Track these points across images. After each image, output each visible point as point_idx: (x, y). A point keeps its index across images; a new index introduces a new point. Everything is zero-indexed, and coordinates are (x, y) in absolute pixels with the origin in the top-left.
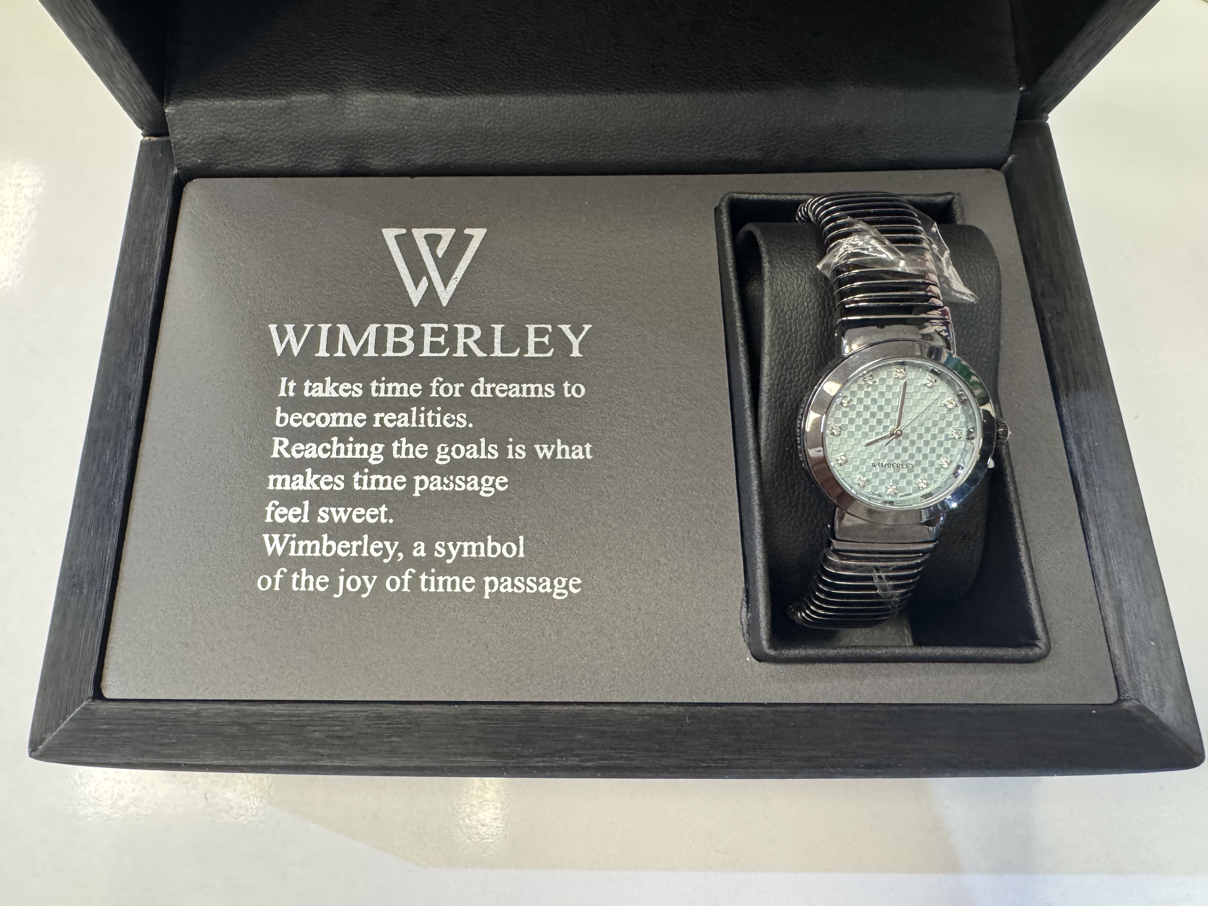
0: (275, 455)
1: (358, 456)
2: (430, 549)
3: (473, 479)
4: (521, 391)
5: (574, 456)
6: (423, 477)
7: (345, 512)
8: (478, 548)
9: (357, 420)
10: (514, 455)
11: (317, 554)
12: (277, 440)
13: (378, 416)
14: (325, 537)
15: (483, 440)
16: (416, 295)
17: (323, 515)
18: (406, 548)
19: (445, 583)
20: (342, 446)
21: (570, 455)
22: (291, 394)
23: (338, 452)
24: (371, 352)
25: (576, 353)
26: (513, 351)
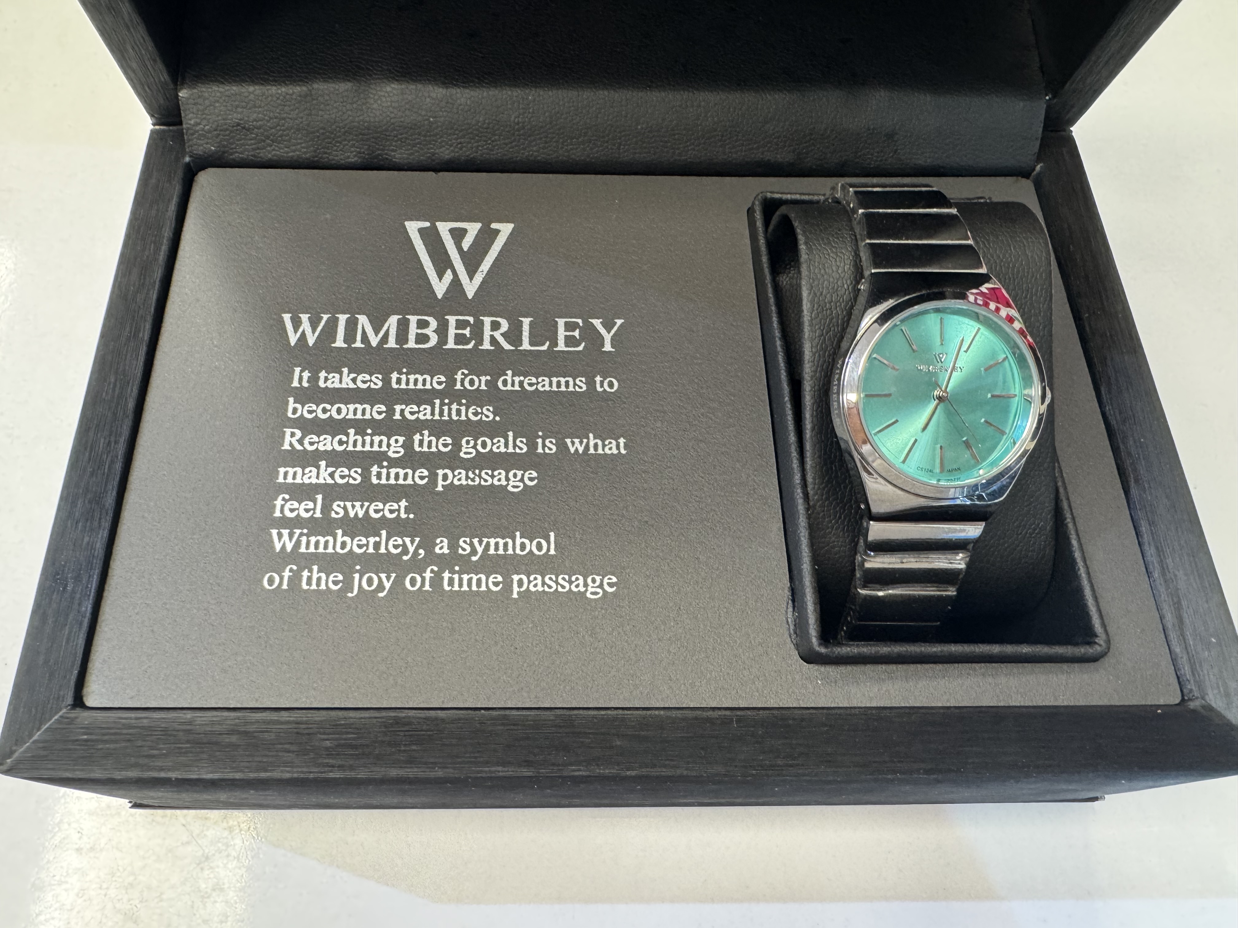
0: (286, 447)
1: (376, 448)
2: (453, 546)
3: (500, 474)
4: (551, 385)
5: (607, 451)
6: (446, 471)
7: (362, 506)
8: (506, 545)
9: (377, 412)
10: (543, 449)
11: (330, 550)
12: (288, 431)
13: (398, 408)
14: (339, 532)
15: (511, 434)
16: (440, 288)
17: (338, 510)
18: (428, 544)
19: (470, 581)
20: (359, 438)
21: (603, 450)
22: (305, 384)
23: (355, 445)
24: (392, 343)
25: (608, 347)
26: (543, 344)
